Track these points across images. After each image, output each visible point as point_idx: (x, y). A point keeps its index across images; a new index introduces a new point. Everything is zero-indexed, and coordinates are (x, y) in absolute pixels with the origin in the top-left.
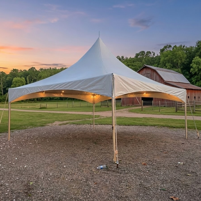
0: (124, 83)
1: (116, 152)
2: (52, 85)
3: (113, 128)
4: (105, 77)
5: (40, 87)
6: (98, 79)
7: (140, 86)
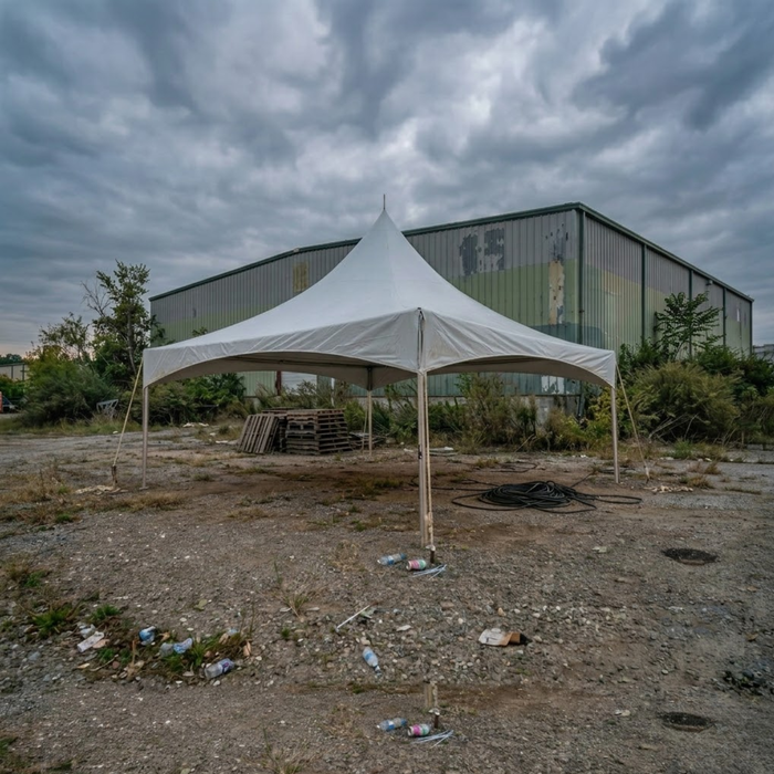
0: (449, 335)
1: (428, 518)
2: (259, 340)
3: (420, 454)
4: (399, 317)
5: (226, 346)
6: (382, 323)
7: (493, 341)
